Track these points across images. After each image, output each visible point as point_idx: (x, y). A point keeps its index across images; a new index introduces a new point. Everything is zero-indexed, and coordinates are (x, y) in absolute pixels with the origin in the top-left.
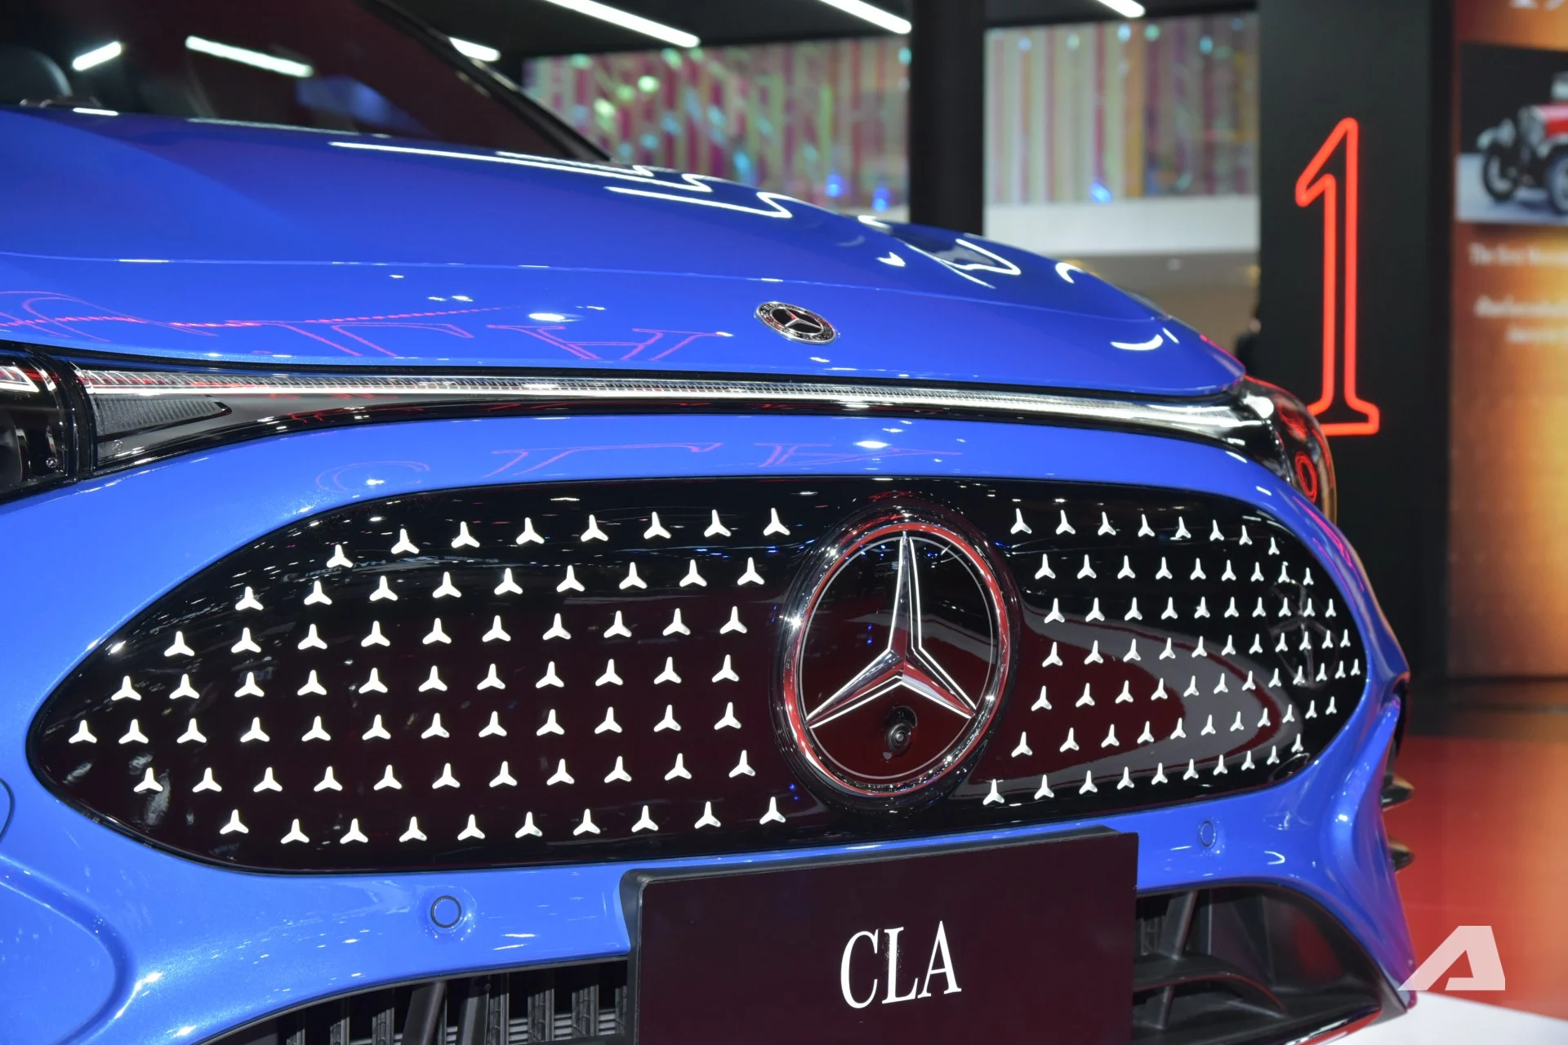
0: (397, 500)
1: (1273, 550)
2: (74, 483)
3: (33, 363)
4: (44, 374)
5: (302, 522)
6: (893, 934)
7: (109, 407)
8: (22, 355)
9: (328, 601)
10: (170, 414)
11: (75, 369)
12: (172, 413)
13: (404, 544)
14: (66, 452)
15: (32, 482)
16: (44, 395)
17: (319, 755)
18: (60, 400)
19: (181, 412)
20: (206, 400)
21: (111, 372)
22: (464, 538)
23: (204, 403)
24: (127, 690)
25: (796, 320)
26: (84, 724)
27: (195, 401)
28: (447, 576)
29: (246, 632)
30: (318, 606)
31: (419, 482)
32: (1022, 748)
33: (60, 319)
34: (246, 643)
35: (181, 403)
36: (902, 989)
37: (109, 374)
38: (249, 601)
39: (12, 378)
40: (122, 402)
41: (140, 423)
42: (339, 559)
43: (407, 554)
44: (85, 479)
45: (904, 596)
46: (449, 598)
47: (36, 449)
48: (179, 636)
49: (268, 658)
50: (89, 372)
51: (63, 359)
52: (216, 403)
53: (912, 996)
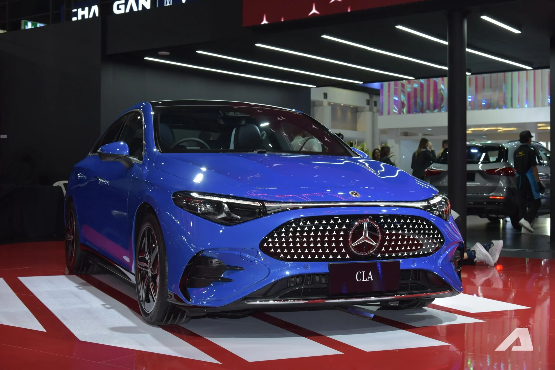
1: (425, 223)
2: (264, 216)
3: (259, 202)
4: (261, 203)
5: (291, 220)
6: (363, 272)
7: (268, 207)
9: (292, 230)
11: (264, 203)
13: (308, 223)
14: (263, 213)
15: (259, 216)
16: (261, 206)
17: (291, 248)
18: (263, 207)
24: (270, 240)
25: (354, 194)
26: (265, 244)
28: (314, 227)
29: (283, 234)
32: (383, 249)
35: (276, 207)
36: (365, 279)
37: (268, 203)
38: (284, 230)
40: (270, 206)
41: (272, 209)
42: (294, 225)
43: (309, 224)
44: (266, 216)
45: (365, 229)
47: (260, 212)
48: (276, 234)
49: (286, 236)
50: (266, 203)
51: (263, 201)
52: (280, 207)
53: (366, 280)
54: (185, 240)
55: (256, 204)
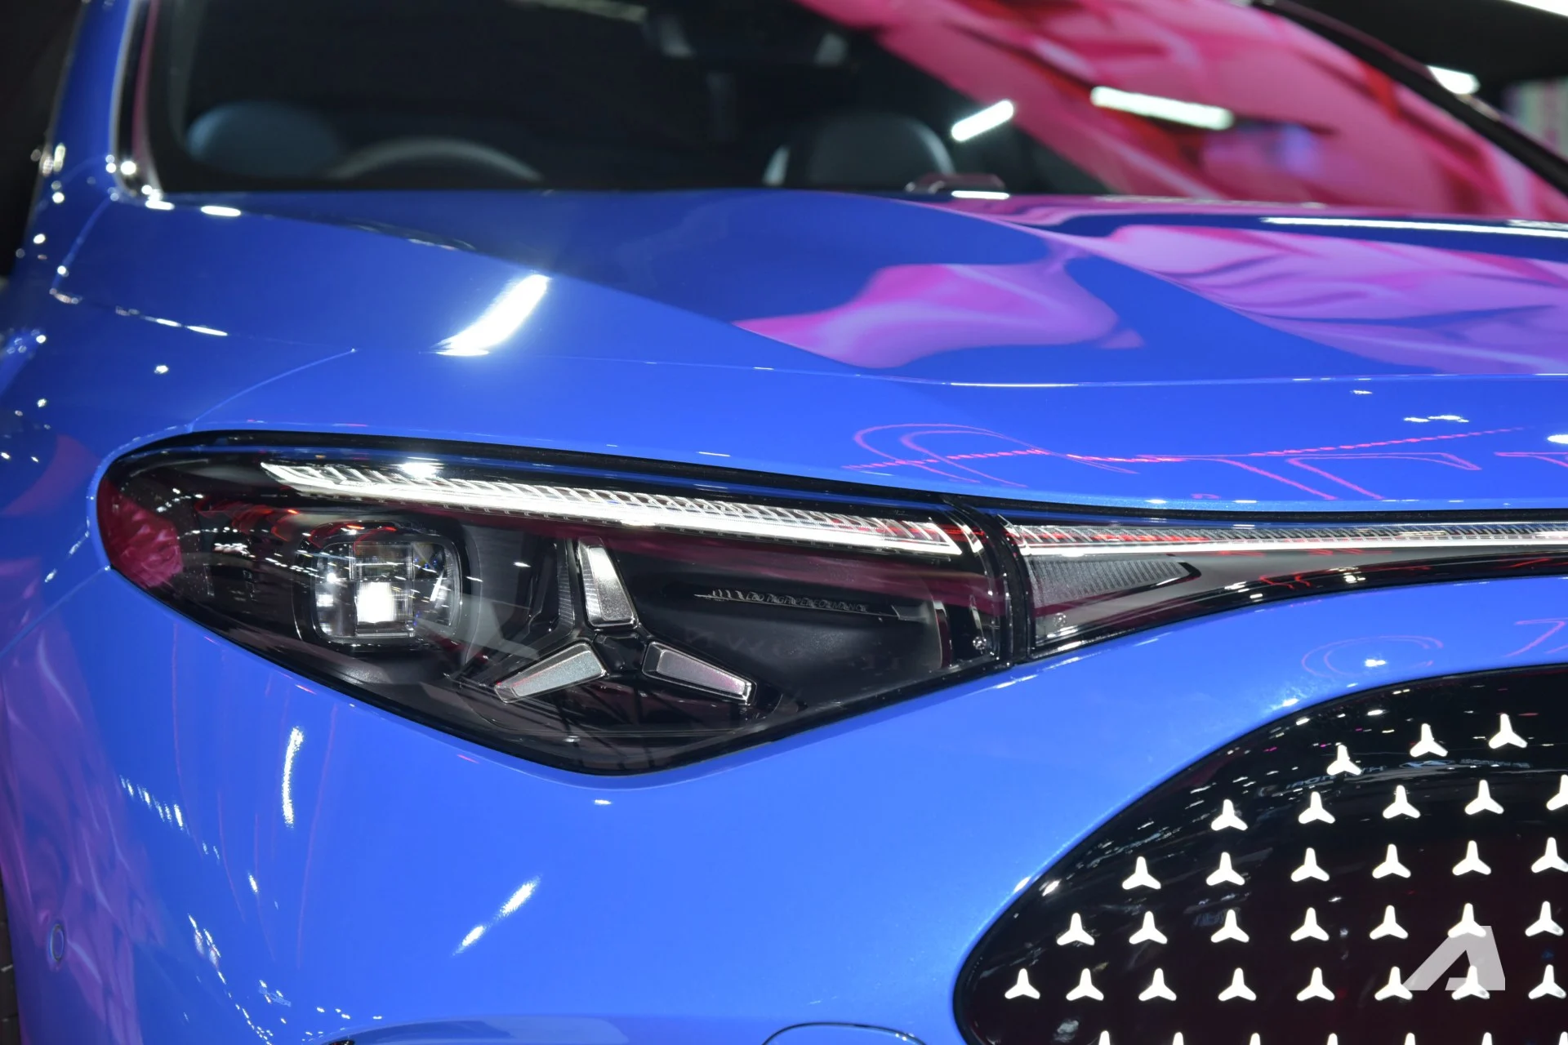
0: (1406, 688)
2: (1008, 669)
3: (953, 518)
4: (966, 530)
5: (1288, 718)
7: (1048, 572)
8: (940, 508)
9: (1329, 819)
10: (1123, 579)
11: (1006, 524)
12: (1126, 578)
13: (1426, 743)
14: (996, 631)
15: (954, 668)
16: (967, 558)
17: (1318, 1018)
18: (989, 565)
19: (1137, 577)
20: (1168, 560)
21: (1049, 527)
22: (1506, 735)
23: (1164, 564)
24: (1076, 933)
26: (1023, 974)
27: (1153, 561)
28: (1484, 786)
29: (1226, 858)
30: (1318, 824)
31: (1430, 663)
33: (952, 457)
34: (1225, 872)
35: (1136, 564)
37: (1046, 529)
38: (1228, 818)
39: (929, 537)
40: (1063, 565)
41: (1086, 591)
42: (1343, 763)
43: (1430, 756)
44: (1019, 663)
46: (1486, 814)
47: (958, 626)
48: (1141, 863)
50: (1021, 527)
51: (991, 512)
52: (1182, 564)
54: (214, 954)
55: (918, 537)
